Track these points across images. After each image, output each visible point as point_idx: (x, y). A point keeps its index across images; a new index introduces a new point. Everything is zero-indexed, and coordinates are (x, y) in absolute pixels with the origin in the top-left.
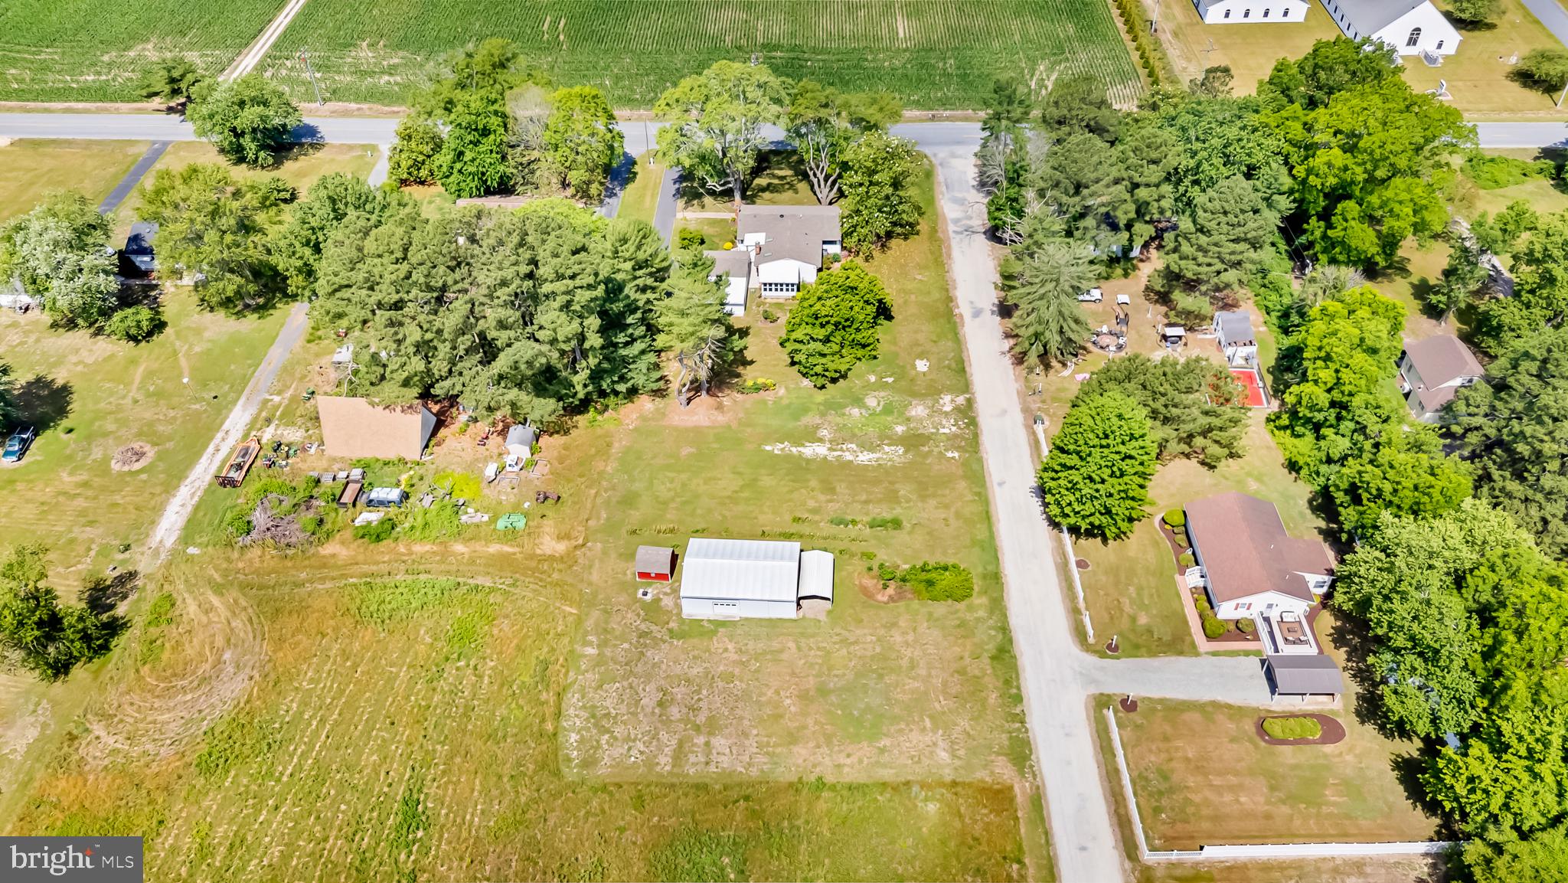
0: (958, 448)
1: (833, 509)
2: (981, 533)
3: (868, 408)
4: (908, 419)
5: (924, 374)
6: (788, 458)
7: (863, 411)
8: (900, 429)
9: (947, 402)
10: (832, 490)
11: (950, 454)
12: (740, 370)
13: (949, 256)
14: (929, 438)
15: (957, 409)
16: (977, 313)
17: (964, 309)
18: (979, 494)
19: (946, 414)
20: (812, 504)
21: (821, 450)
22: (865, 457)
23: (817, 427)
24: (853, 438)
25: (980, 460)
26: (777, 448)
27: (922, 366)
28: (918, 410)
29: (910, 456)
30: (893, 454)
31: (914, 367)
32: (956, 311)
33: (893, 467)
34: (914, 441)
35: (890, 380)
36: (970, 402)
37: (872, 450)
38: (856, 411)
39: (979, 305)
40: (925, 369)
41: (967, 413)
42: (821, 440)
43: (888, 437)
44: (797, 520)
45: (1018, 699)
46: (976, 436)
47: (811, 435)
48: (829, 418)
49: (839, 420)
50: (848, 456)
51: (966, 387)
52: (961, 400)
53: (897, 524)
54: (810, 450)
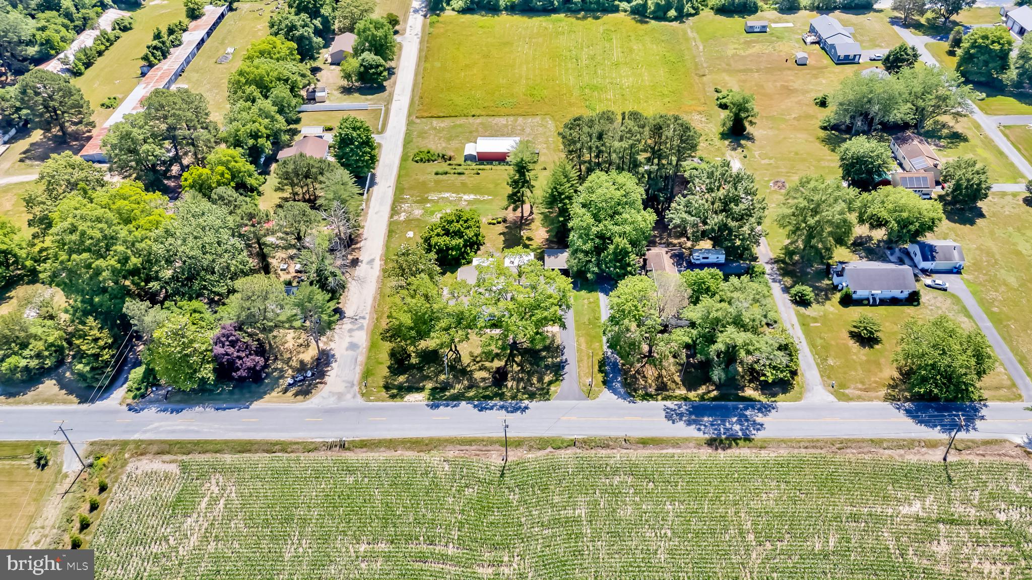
0: (404, 199)
1: (463, 177)
2: (403, 172)
3: (442, 213)
4: (423, 209)
5: (410, 230)
6: (482, 194)
7: (444, 211)
8: (429, 205)
9: (403, 217)
10: (462, 183)
11: (408, 197)
12: (506, 230)
13: (375, 298)
14: (416, 202)
15: (399, 214)
16: (371, 262)
17: (378, 264)
18: (400, 183)
19: (405, 211)
20: (471, 179)
21: (466, 197)
22: (446, 195)
23: (467, 205)
24: (451, 202)
25: (395, 194)
26: (486, 197)
27: (410, 234)
28: (418, 212)
29: (426, 196)
30: (433, 196)
31: (414, 234)
32: (383, 262)
33: (434, 192)
34: (423, 201)
36: (392, 217)
37: (443, 198)
38: (448, 211)
39: (369, 266)
40: (409, 232)
41: (394, 211)
42: (465, 201)
43: (434, 202)
44: (478, 174)
45: (406, 133)
46: (393, 204)
47: (469, 202)
48: (461, 207)
49: (457, 207)
50: (454, 195)
51: (391, 224)
52: (396, 218)
53: (437, 174)
54: (472, 197)
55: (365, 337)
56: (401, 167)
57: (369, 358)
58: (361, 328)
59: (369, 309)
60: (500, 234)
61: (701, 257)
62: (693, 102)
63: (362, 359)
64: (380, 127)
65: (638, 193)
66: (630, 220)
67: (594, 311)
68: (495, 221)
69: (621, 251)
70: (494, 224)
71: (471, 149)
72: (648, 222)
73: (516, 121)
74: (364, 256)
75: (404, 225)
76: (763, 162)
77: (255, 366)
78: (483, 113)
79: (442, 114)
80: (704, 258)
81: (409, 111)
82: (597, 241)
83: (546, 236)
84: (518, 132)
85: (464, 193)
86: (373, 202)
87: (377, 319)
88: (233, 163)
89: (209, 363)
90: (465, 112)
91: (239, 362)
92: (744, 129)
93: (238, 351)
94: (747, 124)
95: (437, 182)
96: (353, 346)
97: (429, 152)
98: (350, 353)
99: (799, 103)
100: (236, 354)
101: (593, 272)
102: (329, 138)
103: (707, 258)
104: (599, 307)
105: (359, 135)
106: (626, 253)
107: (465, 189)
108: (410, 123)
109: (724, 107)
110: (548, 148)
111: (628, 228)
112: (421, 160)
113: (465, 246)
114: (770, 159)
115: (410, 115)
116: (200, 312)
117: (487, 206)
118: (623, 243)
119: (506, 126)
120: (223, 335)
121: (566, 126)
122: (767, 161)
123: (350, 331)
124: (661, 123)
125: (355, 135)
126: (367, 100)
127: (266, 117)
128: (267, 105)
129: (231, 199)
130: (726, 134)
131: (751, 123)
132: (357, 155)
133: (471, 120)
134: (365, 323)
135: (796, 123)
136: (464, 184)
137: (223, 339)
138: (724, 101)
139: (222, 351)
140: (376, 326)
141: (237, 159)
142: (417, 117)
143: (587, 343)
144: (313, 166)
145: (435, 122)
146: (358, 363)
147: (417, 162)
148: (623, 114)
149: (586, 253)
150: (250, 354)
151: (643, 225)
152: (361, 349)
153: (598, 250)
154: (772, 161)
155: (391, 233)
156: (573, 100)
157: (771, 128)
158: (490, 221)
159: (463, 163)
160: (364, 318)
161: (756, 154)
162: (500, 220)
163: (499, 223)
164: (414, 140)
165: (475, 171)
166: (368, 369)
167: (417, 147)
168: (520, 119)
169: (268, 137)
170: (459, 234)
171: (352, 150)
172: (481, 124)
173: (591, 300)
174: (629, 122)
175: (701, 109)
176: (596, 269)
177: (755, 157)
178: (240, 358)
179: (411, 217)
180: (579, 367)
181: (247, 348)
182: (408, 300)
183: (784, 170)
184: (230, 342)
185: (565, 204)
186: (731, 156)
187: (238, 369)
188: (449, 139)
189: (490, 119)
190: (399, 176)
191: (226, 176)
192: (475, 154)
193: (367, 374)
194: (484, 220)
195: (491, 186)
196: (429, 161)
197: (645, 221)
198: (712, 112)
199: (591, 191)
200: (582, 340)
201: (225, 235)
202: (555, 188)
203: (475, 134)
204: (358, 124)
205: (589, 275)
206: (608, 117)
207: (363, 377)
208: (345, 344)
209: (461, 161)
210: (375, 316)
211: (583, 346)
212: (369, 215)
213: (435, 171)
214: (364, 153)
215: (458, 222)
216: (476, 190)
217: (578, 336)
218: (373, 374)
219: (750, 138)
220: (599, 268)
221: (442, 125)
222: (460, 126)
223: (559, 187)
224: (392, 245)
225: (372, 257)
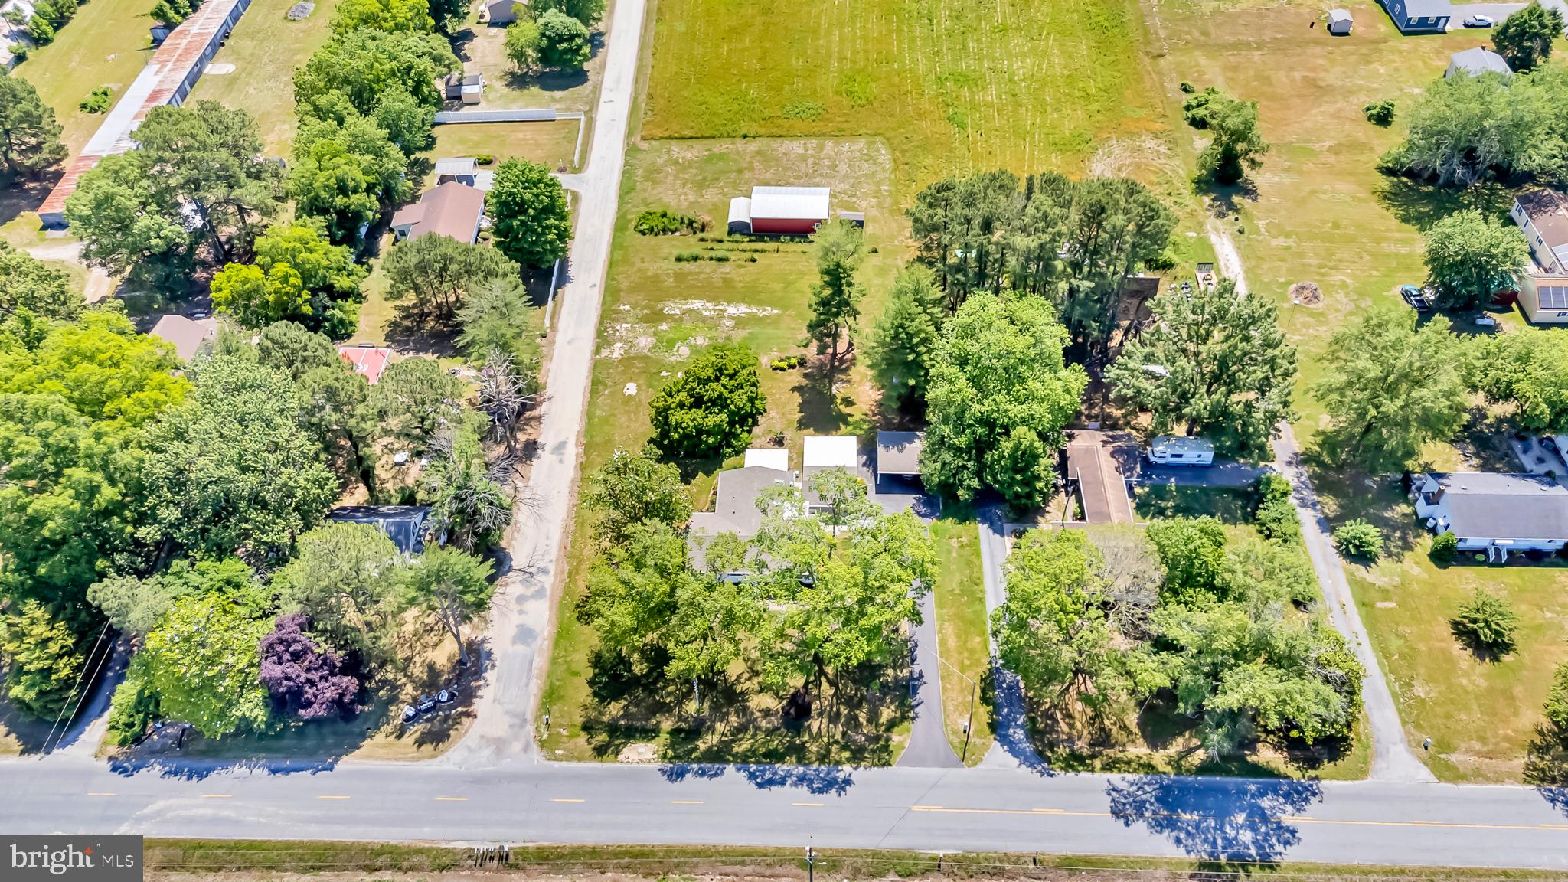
0: (621, 312)
1: (726, 267)
2: (618, 255)
3: (689, 345)
4: (655, 334)
5: (631, 380)
6: (760, 303)
7: (693, 342)
8: (664, 327)
9: (617, 351)
10: (725, 280)
11: (627, 307)
12: (805, 382)
14: (641, 320)
15: (610, 344)
16: (560, 447)
17: (572, 452)
18: (613, 279)
19: (621, 339)
20: (742, 271)
21: (732, 310)
22: (697, 305)
23: (734, 328)
24: (704, 320)
25: (604, 303)
26: (769, 311)
27: (631, 389)
28: (645, 342)
29: (660, 306)
30: (673, 308)
31: (639, 389)
32: (581, 450)
33: (674, 297)
34: (655, 317)
35: (664, 374)
36: (597, 351)
37: (690, 311)
38: (700, 341)
39: (555, 458)
40: (629, 385)
41: (603, 339)
42: (731, 318)
43: (675, 320)
44: (754, 261)
45: (624, 172)
46: (601, 323)
47: (740, 322)
48: (723, 335)
49: (714, 333)
50: (710, 305)
51: (596, 365)
52: (605, 353)
53: (679, 259)
54: (739, 310)
55: (546, 614)
56: (616, 244)
57: (554, 661)
58: (539, 594)
59: (554, 552)
60: (794, 389)
61: (1168, 455)
62: (1143, 112)
63: (541, 662)
64: (576, 158)
65: (1056, 337)
66: (1041, 393)
67: (970, 564)
68: (784, 365)
69: (1024, 453)
70: (783, 369)
71: (740, 210)
72: (1074, 393)
73: (821, 147)
74: (546, 435)
75: (621, 368)
76: (1274, 242)
77: (341, 695)
78: (762, 131)
79: (687, 133)
80: (1173, 456)
81: (629, 123)
82: (981, 431)
83: (880, 399)
84: (826, 171)
85: (729, 302)
86: (563, 322)
87: (570, 575)
88: (304, 255)
89: (254, 687)
90: (730, 129)
91: (310, 692)
92: (1239, 173)
93: (308, 670)
94: (1244, 165)
95: (679, 277)
96: (525, 634)
97: (664, 215)
98: (520, 648)
99: (1336, 116)
100: (304, 676)
101: (969, 487)
102: (486, 181)
103: (1180, 456)
104: (979, 556)
105: (537, 196)
106: (1036, 457)
107: (727, 292)
108: (631, 151)
109: (1200, 124)
110: (880, 205)
111: (1038, 409)
112: (651, 230)
113: (731, 423)
114: (1288, 236)
115: (630, 133)
116: (237, 586)
117: (770, 331)
118: (1025, 435)
119: (804, 158)
120: (281, 641)
121: (922, 197)
122: (1280, 241)
123: (521, 599)
124: (1104, 200)
125: (527, 196)
126: (554, 100)
127: (368, 152)
128: (368, 127)
129: (297, 346)
130: (1207, 182)
131: (1253, 163)
132: (534, 231)
133: (740, 144)
134: (548, 581)
135: (1332, 159)
136: (727, 282)
137: (280, 648)
138: (1201, 112)
139: (277, 671)
140: (568, 591)
141: (311, 245)
142: (644, 138)
143: (959, 637)
144: (452, 259)
145: (675, 148)
146: (535, 672)
147: (643, 233)
148: (1030, 179)
149: (958, 452)
150: (332, 674)
151: (1065, 400)
152: (539, 640)
153: (980, 447)
154: (1290, 242)
155: (596, 385)
156: (925, 106)
157: (1288, 170)
158: (776, 363)
159: (726, 238)
160: (545, 571)
161: (1262, 224)
162: (794, 361)
163: (792, 367)
164: (639, 186)
165: (748, 255)
166: (552, 685)
167: (644, 200)
168: (829, 144)
169: (370, 189)
170: (720, 402)
171: (523, 223)
172: (759, 153)
173: (964, 540)
174: (1043, 197)
175: (1157, 126)
176: (975, 483)
177: (1258, 232)
178: (311, 683)
179: (633, 352)
180: (945, 689)
181: (324, 663)
183: (1314, 261)
184: (292, 654)
185: (919, 354)
186: (1216, 230)
187: (310, 704)
188: (700, 186)
189: (775, 144)
190: (612, 264)
191: (292, 280)
192: (748, 221)
193: (551, 696)
194: (765, 360)
195: (777, 286)
196: (664, 230)
197: (1068, 391)
198: (1177, 134)
199: (969, 332)
200: (949, 629)
201: (285, 429)
202: (902, 326)
203: (747, 175)
204: (534, 176)
205: (960, 493)
206: (1000, 183)
207: (544, 704)
208: (512, 631)
209: (721, 232)
210: (567, 568)
211: (952, 643)
212: (557, 346)
213: (676, 253)
214: (547, 227)
215: (718, 379)
216: (750, 296)
217: (944, 622)
218: (560, 698)
219: (1249, 192)
220: (981, 480)
221: (689, 155)
222: (721, 157)
223: (907, 323)
224: (598, 412)
225: (562, 439)
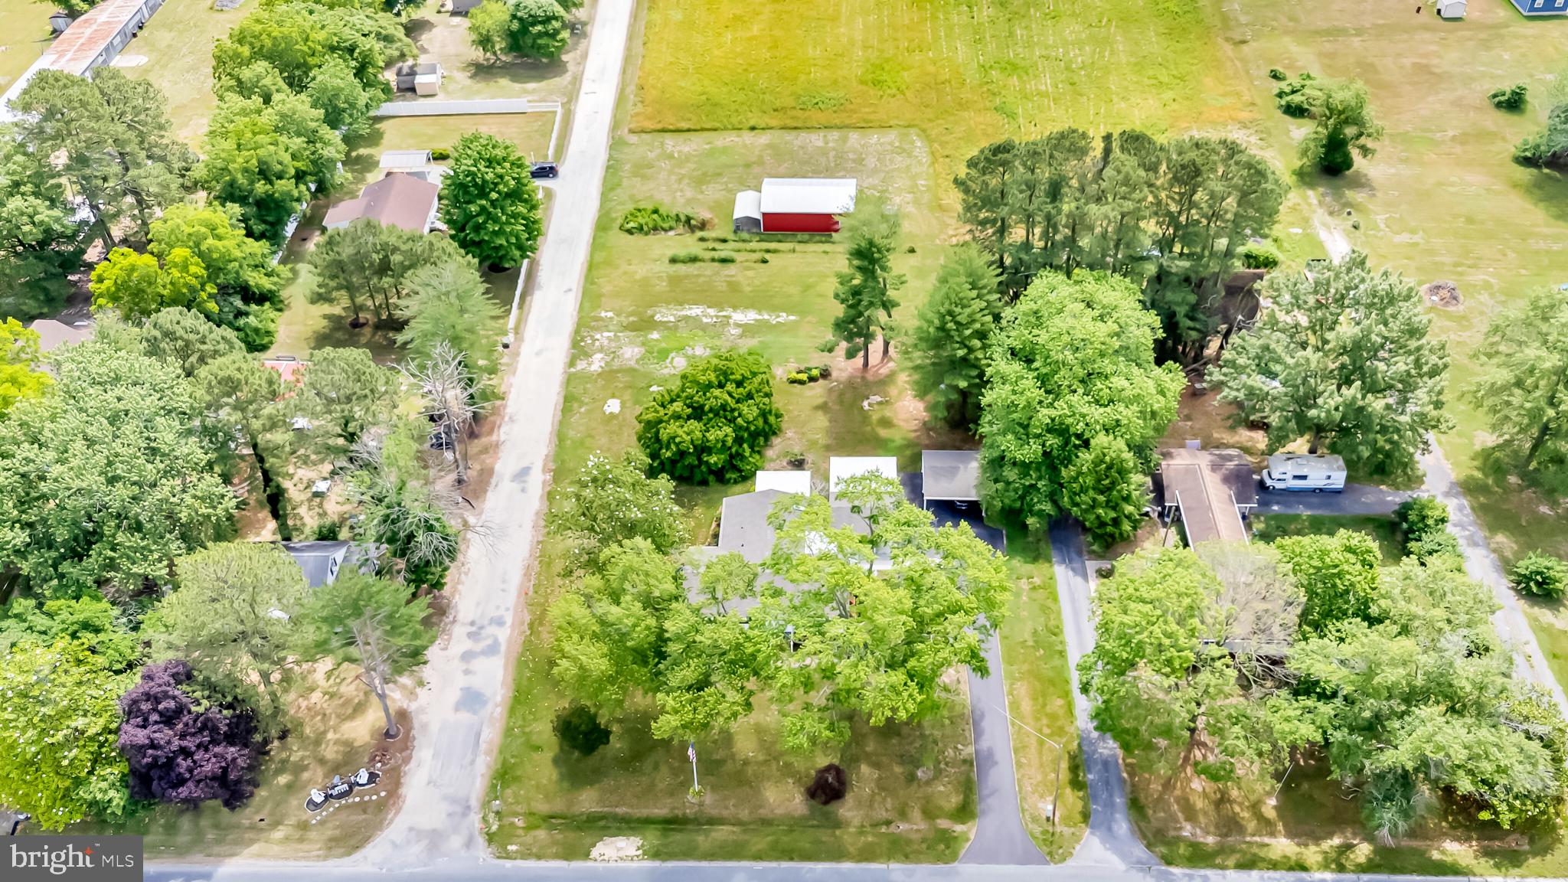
0: (602, 319)
1: (730, 270)
2: (600, 256)
3: (686, 356)
4: (643, 344)
5: (613, 396)
6: (774, 309)
7: (690, 352)
8: (655, 335)
9: (596, 363)
10: (729, 283)
11: (610, 314)
12: (829, 399)
13: (528, 568)
14: (626, 328)
15: (587, 355)
16: (523, 474)
17: (538, 480)
18: (593, 283)
19: (601, 350)
20: (750, 273)
21: (738, 317)
22: (695, 311)
23: (741, 336)
24: (704, 328)
25: (581, 309)
26: (783, 317)
27: (613, 406)
28: (631, 353)
29: (649, 312)
30: (665, 315)
31: (623, 405)
32: (549, 477)
33: (668, 303)
34: (643, 325)
35: (654, 389)
36: (572, 363)
37: (687, 318)
38: (699, 351)
39: (515, 486)
40: (610, 402)
41: (579, 349)
42: (737, 325)
43: (669, 328)
44: (765, 261)
45: (608, 168)
46: (577, 332)
47: (747, 330)
48: (728, 344)
49: (718, 343)
50: (712, 311)
51: (569, 380)
52: (581, 365)
53: (673, 260)
54: (751, 316)
55: (500, 674)
56: (596, 245)
57: (508, 732)
58: (492, 650)
59: (512, 597)
61: (1289, 476)
62: (1228, 101)
63: (491, 734)
64: (551, 152)
65: (1146, 327)
66: (1128, 393)
67: (1045, 609)
68: (804, 377)
69: (1109, 467)
70: (801, 382)
71: (748, 205)
72: (1168, 394)
73: (845, 140)
74: (504, 464)
75: (601, 382)
76: (1399, 239)
77: (225, 770)
78: (774, 123)
79: (684, 125)
80: (1296, 477)
81: (615, 116)
82: (1053, 441)
83: (925, 415)
84: (850, 165)
85: (735, 308)
86: (530, 330)
87: (531, 626)
88: (210, 241)
89: (110, 762)
90: (735, 120)
91: (183, 764)
92: (1348, 163)
93: (183, 736)
94: (1355, 153)
95: (674, 281)
96: (471, 699)
97: (656, 211)
98: (465, 717)
99: (1458, 103)
100: (176, 743)
101: (1040, 514)
102: (437, 175)
103: (1304, 477)
104: (1055, 600)
105: (501, 177)
106: (1123, 472)
107: (734, 296)
108: (616, 144)
109: (1296, 111)
110: (917, 202)
111: (1127, 414)
112: (640, 229)
113: (739, 441)
114: (1413, 232)
115: (615, 126)
116: (97, 630)
117: (786, 339)
118: (1115, 447)
119: (824, 152)
120: (148, 696)
121: (972, 164)
122: (1405, 238)
123: (467, 656)
124: (1199, 161)
125: (490, 176)
126: (526, 92)
127: (299, 134)
128: (300, 105)
129: (192, 337)
130: (1309, 174)
131: (1365, 151)
132: (496, 220)
133: (748, 137)
134: (503, 634)
135: (1458, 149)
136: (734, 287)
137: (145, 707)
138: (1297, 99)
139: (141, 736)
140: (529, 646)
141: (221, 231)
142: (632, 131)
143: (1035, 699)
144: (395, 250)
145: (670, 141)
146: (483, 746)
147: (630, 232)
148: (1108, 138)
149: (1024, 467)
150: (214, 742)
151: (1158, 403)
152: (489, 707)
153: (1051, 463)
154: (1417, 238)
155: (569, 401)
156: (966, 95)
157: (1405, 161)
158: (794, 375)
159: (731, 236)
160: (499, 622)
161: (1380, 219)
162: (815, 373)
163: (812, 379)
164: (625, 182)
165: (758, 256)
166: (504, 763)
167: (632, 198)
168: (854, 137)
169: (300, 176)
170: (723, 412)
171: (483, 209)
172: (770, 146)
173: (1037, 581)
174: (1124, 157)
175: (1245, 115)
176: (1047, 507)
177: (1376, 228)
178: (185, 752)
179: (616, 364)
180: (1019, 765)
181: (204, 727)
182: (605, 607)
183: (1447, 259)
184: (161, 714)
185: (971, 350)
186: (1325, 225)
187: (181, 782)
188: (700, 181)
189: (789, 136)
190: (591, 267)
191: (193, 269)
192: (760, 217)
193: (504, 776)
194: (781, 372)
195: (794, 290)
196: (655, 229)
197: (1162, 393)
198: (1269, 124)
199: (1037, 318)
200: (1022, 689)
201: (167, 433)
202: (950, 313)
203: (756, 170)
204: (499, 153)
205: (1031, 521)
206: (1069, 143)
207: (494, 787)
208: (454, 695)
209: (726, 232)
210: (527, 619)
211: (1026, 706)
212: (522, 359)
213: (670, 253)
214: (515, 216)
215: (721, 386)
216: (759, 300)
217: (1013, 680)
218: (517, 779)
219: (1359, 183)
220: (1055, 503)
221: (687, 149)
222: (724, 150)
223: (958, 310)
224: (571, 433)
225: (526, 464)
